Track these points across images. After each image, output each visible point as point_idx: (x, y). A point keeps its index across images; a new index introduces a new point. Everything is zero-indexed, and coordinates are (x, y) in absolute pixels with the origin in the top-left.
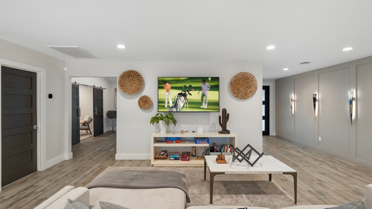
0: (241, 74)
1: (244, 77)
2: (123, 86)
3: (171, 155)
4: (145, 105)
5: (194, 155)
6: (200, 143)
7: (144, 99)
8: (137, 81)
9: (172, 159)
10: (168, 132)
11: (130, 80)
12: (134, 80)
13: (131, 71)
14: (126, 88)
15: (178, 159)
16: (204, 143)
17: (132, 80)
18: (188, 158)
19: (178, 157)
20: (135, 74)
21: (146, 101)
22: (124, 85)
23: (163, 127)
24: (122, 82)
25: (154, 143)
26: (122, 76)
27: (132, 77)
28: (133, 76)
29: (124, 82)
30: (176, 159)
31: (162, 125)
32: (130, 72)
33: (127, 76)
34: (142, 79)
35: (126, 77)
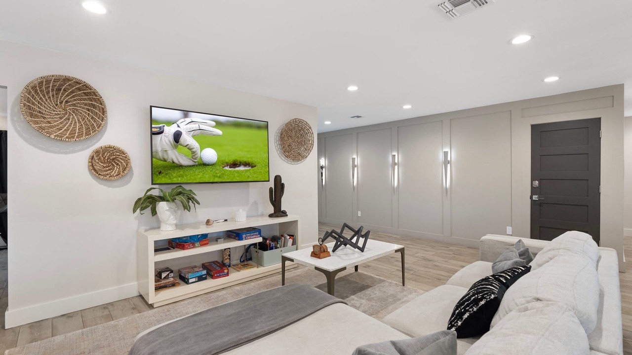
0: (296, 121)
1: (298, 126)
2: (37, 116)
3: (190, 274)
4: (109, 170)
5: (228, 264)
6: (248, 238)
7: (107, 155)
8: (83, 108)
9: (194, 280)
10: (178, 226)
11: (61, 103)
12: (74, 105)
13: (67, 79)
14: (49, 122)
15: (205, 279)
16: (254, 237)
17: (67, 102)
18: (226, 271)
19: (204, 275)
20: (79, 89)
21: (113, 159)
22: (40, 112)
23: (170, 217)
24: (33, 104)
25: (155, 255)
26: (34, 88)
27: (67, 96)
28: (72, 92)
29: (41, 104)
30: (201, 279)
31: (168, 213)
32: (64, 80)
33: (53, 90)
34: (101, 104)
35: (48, 93)
